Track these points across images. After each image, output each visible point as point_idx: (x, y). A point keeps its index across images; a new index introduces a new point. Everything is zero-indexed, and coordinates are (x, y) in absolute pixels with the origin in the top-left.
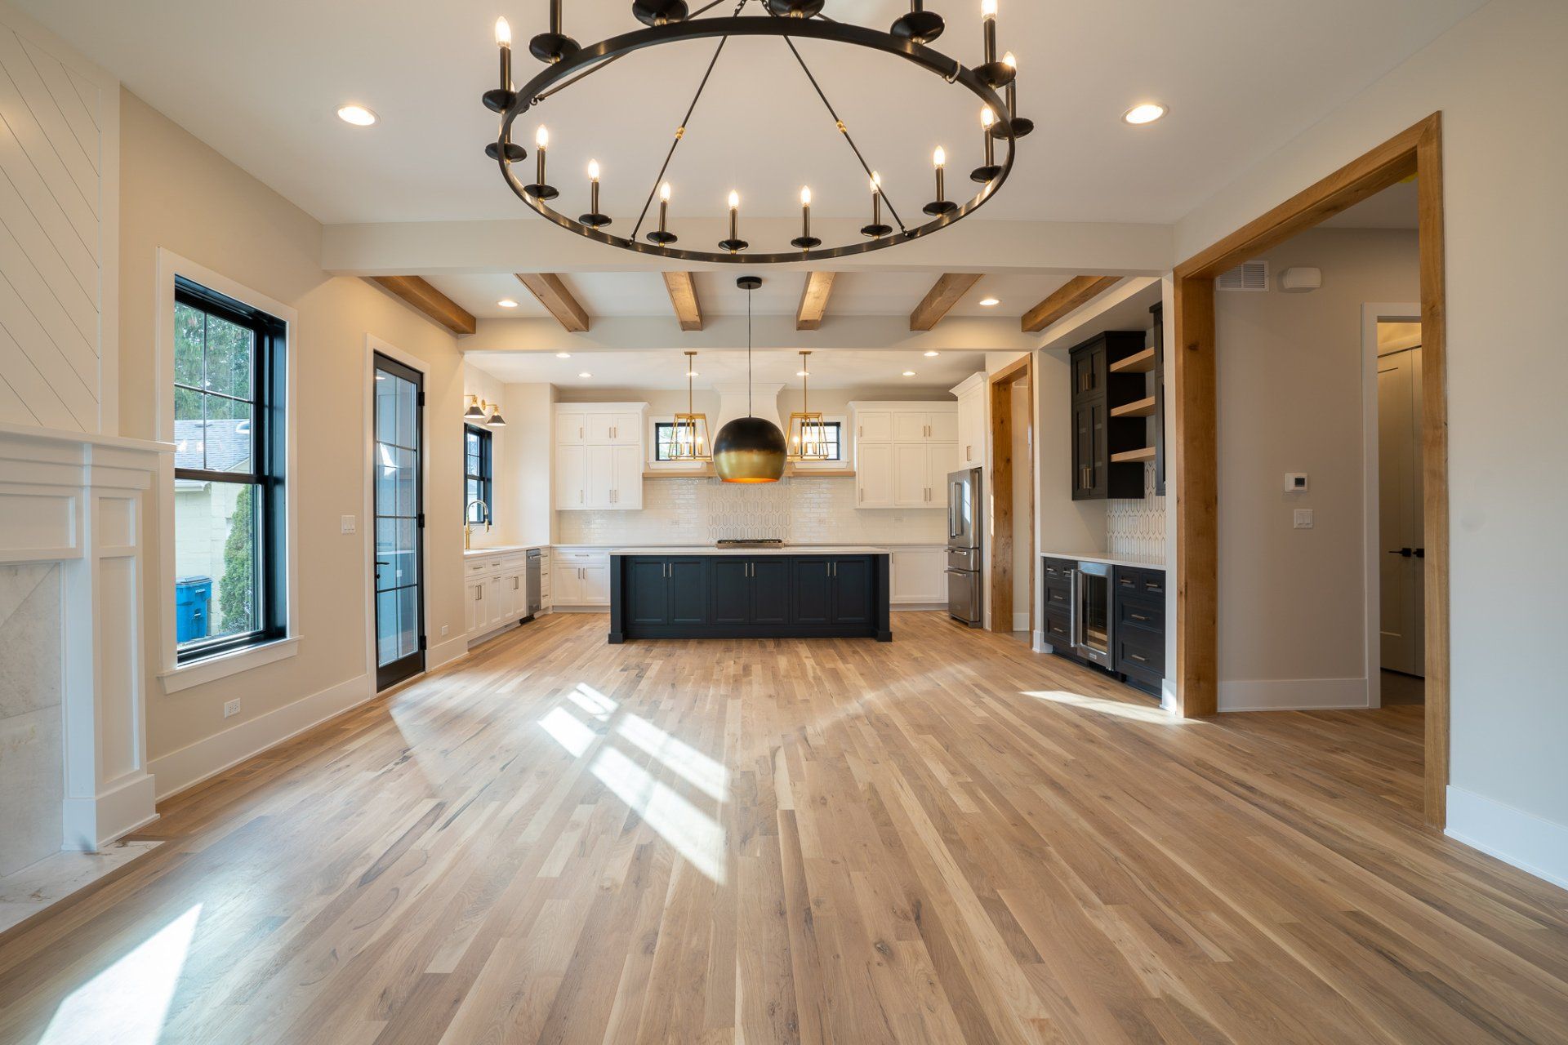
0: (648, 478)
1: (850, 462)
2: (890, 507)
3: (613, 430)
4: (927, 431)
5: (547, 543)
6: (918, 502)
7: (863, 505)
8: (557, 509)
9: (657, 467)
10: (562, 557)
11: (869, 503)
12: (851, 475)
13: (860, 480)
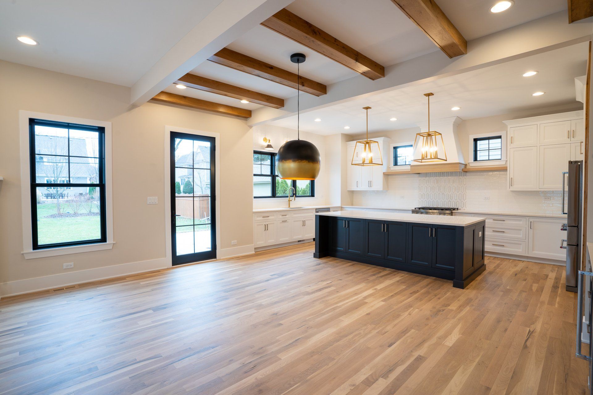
5: (339, 205)
9: (395, 169)
11: (516, 188)
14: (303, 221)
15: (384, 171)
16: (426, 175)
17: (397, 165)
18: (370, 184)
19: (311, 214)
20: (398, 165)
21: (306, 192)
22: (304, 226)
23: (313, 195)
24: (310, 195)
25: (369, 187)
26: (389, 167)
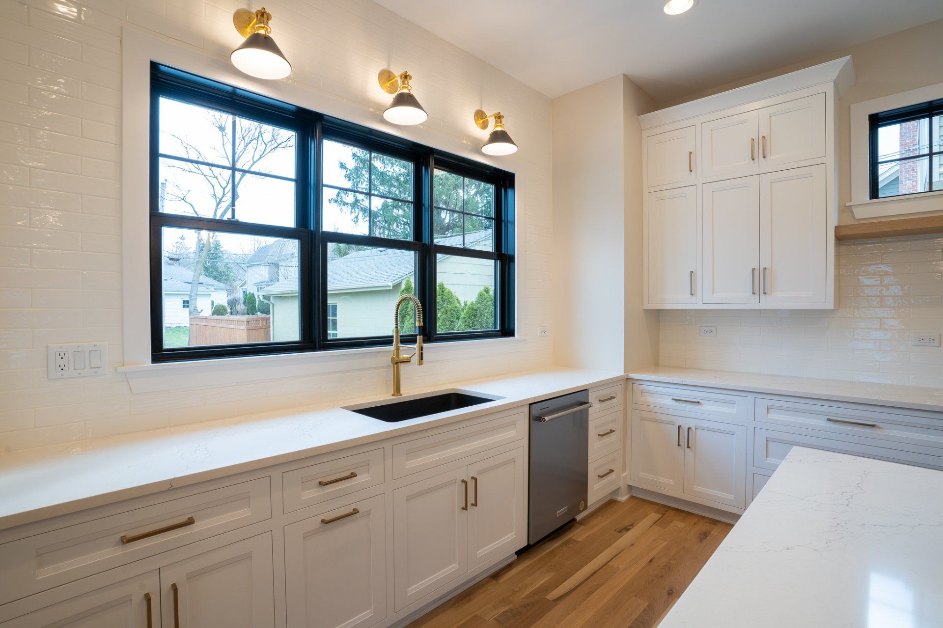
0: (848, 238)
3: (759, 143)
5: (618, 371)
9: (871, 211)
10: (651, 399)
14: (465, 482)
15: (836, 225)
17: (879, 197)
18: (761, 279)
19: (509, 434)
20: (882, 195)
21: (481, 315)
22: (472, 505)
23: (508, 328)
24: (495, 328)
25: (757, 296)
26: (848, 204)
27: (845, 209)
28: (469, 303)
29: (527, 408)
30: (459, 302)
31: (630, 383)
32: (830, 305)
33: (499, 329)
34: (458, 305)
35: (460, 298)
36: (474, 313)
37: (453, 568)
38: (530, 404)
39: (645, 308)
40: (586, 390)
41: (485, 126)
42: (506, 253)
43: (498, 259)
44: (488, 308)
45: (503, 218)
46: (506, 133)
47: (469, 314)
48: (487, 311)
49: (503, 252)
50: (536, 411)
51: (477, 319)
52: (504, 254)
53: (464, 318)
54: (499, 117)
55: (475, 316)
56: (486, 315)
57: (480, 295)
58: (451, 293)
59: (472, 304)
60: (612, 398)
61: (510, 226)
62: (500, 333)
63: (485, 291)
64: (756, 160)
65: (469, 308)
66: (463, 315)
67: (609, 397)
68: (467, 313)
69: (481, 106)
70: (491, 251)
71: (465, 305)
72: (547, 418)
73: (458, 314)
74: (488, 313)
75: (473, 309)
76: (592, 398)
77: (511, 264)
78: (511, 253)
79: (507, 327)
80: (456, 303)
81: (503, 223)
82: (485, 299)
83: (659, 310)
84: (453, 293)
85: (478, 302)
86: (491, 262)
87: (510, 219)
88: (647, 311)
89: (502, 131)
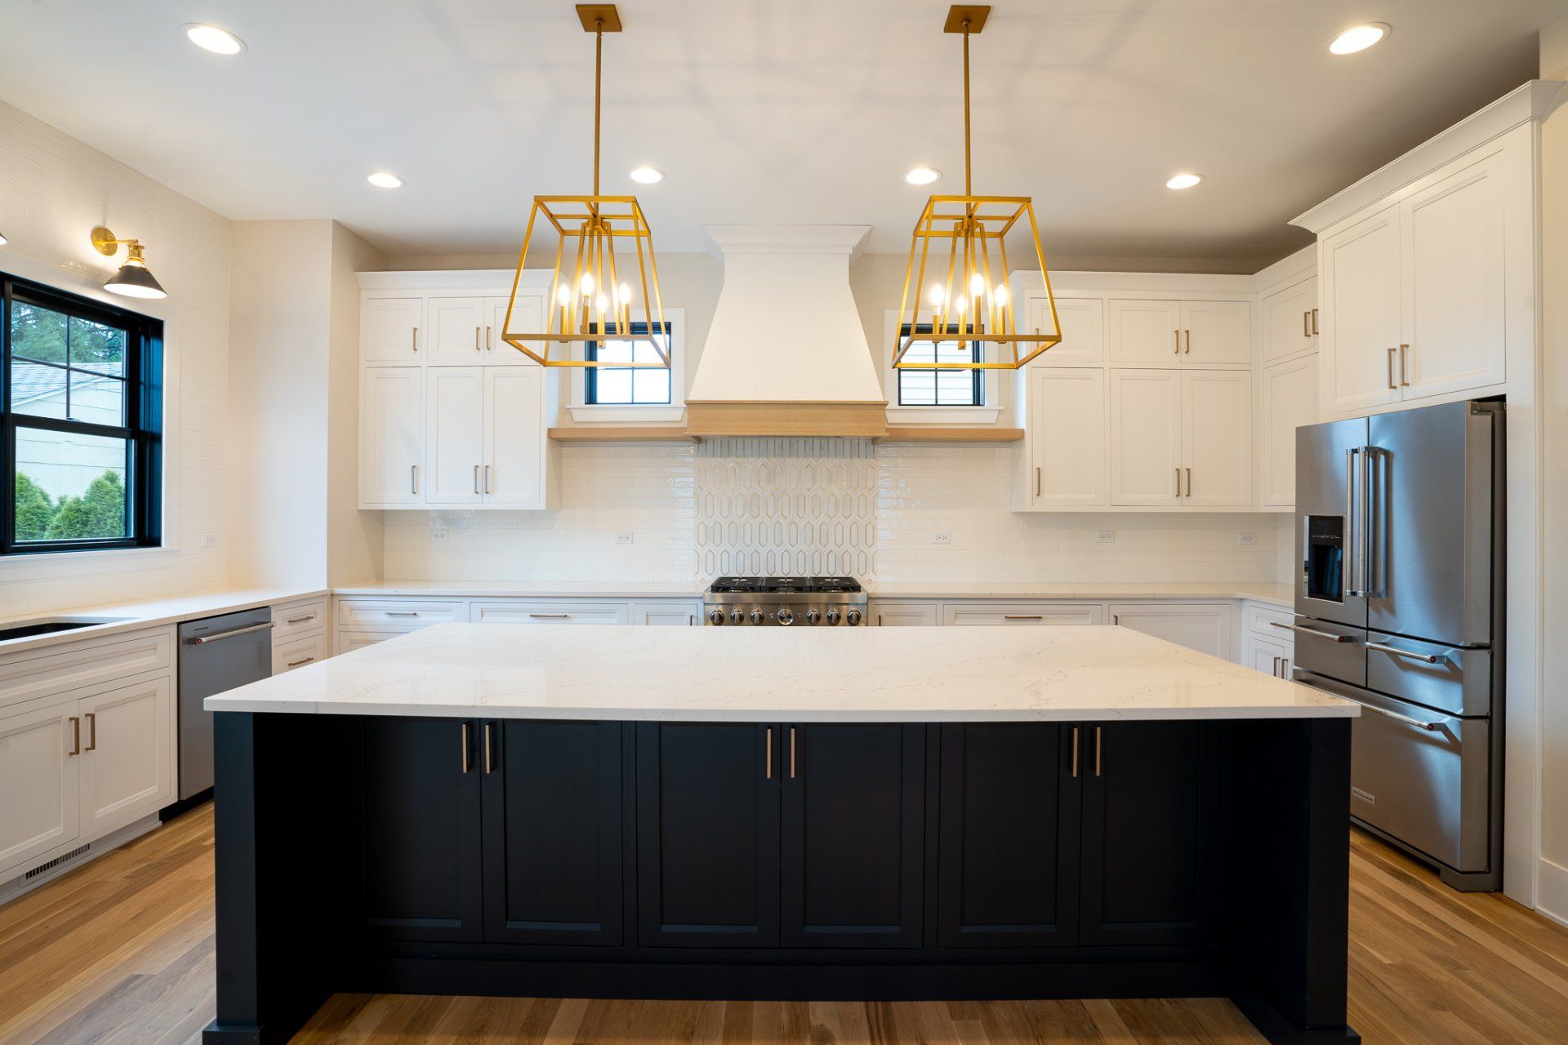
0: (560, 440)
1: (1008, 410)
2: (1102, 510)
3: (483, 332)
4: (1183, 341)
5: (320, 585)
6: (1163, 499)
7: (1040, 506)
8: (361, 507)
9: (587, 416)
10: (361, 617)
11: (1055, 500)
12: (1012, 438)
13: (1033, 452)
15: (550, 427)
16: (729, 445)
17: (595, 403)
18: (483, 479)
19: (149, 660)
20: (598, 401)
21: (99, 521)
22: (87, 749)
23: (149, 536)
24: (126, 534)
25: (480, 495)
26: (568, 407)
27: (565, 411)
28: (69, 500)
29: (174, 628)
30: (45, 498)
31: (336, 600)
32: (542, 506)
33: (132, 536)
34: (44, 504)
35: (48, 490)
36: (79, 515)
37: (56, 831)
38: (179, 624)
39: (360, 508)
40: (268, 607)
41: (110, 250)
42: (147, 430)
43: (132, 437)
44: (114, 510)
45: (142, 379)
46: (148, 273)
47: (70, 521)
48: (112, 514)
49: (142, 429)
50: (187, 631)
51: (88, 528)
52: (144, 432)
53: (57, 527)
54: (136, 249)
55: (85, 524)
56: (109, 521)
57: (97, 487)
58: (28, 481)
59: (77, 501)
60: (309, 618)
61: (154, 393)
62: (135, 542)
63: (107, 478)
64: (481, 350)
65: (70, 509)
66: (55, 520)
67: (305, 617)
68: (64, 518)
69: (104, 221)
70: (120, 426)
71: (62, 503)
72: (204, 640)
73: (43, 520)
74: (113, 517)
75: (78, 510)
76: (275, 617)
77: (156, 446)
78: (155, 430)
79: (147, 533)
80: (40, 499)
81: (142, 388)
82: (107, 493)
83: (383, 511)
84: (31, 480)
85: (90, 499)
86: (121, 443)
87: (155, 381)
88: (361, 511)
89: (141, 268)
